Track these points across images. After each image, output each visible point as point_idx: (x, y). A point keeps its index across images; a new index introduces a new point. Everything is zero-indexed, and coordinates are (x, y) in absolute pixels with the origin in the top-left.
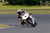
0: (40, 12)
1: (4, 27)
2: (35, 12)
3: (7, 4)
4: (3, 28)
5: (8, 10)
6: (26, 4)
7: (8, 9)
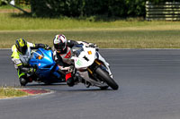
0: (143, 43)
1: (15, 96)
2: (124, 41)
3: (26, 15)
4: (13, 100)
5: (29, 33)
6: (93, 14)
7: (29, 31)
